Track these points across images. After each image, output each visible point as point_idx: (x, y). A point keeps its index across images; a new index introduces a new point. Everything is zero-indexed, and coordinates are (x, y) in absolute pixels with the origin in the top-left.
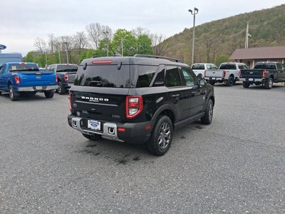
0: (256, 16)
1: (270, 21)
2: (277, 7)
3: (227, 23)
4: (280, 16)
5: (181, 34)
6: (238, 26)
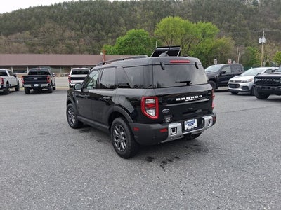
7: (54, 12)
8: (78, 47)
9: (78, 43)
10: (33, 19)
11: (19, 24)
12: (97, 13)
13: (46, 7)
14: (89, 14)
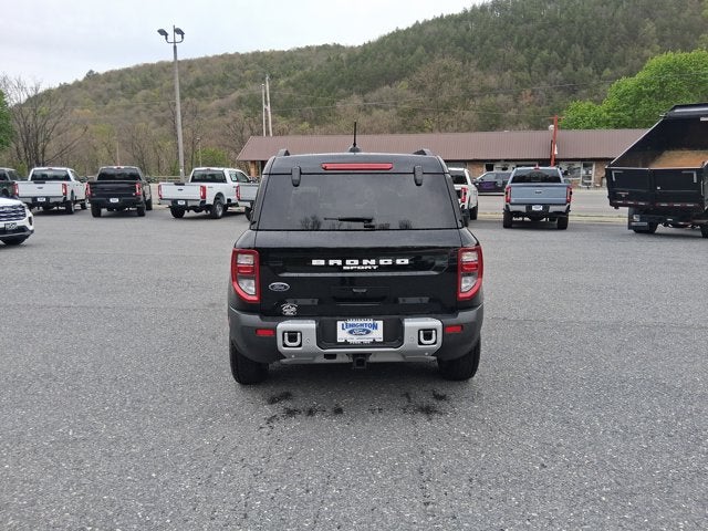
0: (260, 64)
1: (292, 79)
2: (299, 50)
3: (198, 72)
4: (308, 70)
5: (78, 85)
6: (223, 82)
7: (468, 29)
8: (512, 113)
9: (516, 101)
10: (420, 50)
11: (388, 66)
12: (579, 18)
13: (451, 18)
14: (555, 24)
